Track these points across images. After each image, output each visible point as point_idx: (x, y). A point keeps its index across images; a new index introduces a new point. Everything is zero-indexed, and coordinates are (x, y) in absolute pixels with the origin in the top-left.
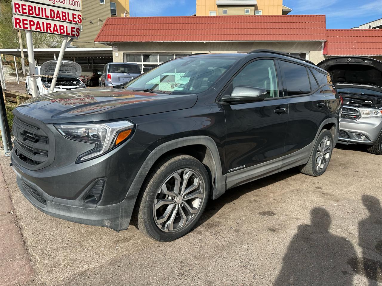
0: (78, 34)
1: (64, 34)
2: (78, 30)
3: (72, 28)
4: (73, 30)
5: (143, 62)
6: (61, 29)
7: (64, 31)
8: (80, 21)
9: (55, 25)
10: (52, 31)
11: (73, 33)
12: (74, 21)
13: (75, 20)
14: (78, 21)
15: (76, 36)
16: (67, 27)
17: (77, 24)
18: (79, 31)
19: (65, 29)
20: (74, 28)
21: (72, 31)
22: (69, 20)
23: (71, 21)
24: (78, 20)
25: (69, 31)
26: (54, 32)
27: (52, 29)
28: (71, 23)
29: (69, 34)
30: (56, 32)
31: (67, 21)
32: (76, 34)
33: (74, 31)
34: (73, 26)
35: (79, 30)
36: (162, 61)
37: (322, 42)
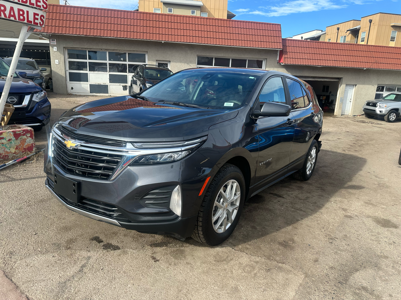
0: (42, 23)
1: (24, 20)
2: (42, 18)
3: (35, 14)
4: (36, 17)
5: (89, 59)
6: (19, 15)
7: (24, 17)
8: (45, 6)
9: (12, 9)
10: (7, 16)
11: (36, 21)
12: (37, 5)
13: (39, 4)
14: (43, 6)
15: (39, 25)
16: (28, 12)
17: (42, 9)
18: (43, 19)
19: (25, 15)
20: (38, 15)
21: (35, 19)
22: (30, 3)
23: (33, 4)
24: (43, 4)
25: (31, 18)
26: (9, 17)
27: (7, 13)
28: (32, 7)
29: (31, 22)
30: (12, 18)
31: (28, 4)
32: (40, 23)
33: (37, 19)
34: (37, 11)
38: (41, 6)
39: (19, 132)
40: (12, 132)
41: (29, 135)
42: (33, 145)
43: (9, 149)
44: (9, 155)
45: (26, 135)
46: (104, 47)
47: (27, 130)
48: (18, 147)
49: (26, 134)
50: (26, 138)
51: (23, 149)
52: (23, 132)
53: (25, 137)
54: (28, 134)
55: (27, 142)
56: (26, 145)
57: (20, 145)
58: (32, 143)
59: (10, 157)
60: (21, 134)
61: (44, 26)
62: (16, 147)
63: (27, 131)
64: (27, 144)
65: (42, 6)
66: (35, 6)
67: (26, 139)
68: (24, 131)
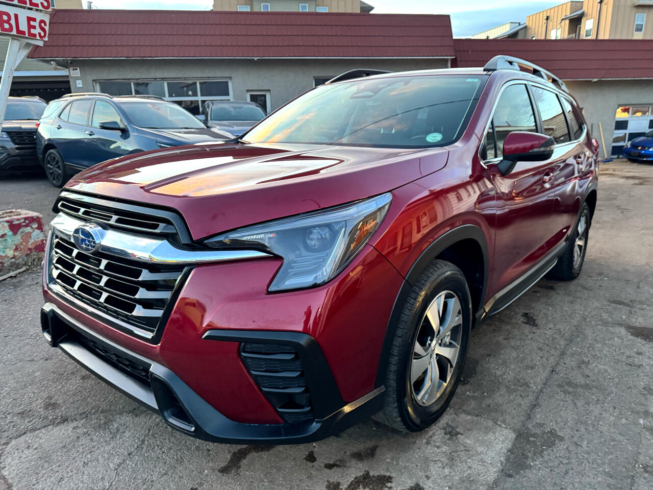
0: (42, 34)
1: (12, 31)
2: (43, 25)
3: (30, 19)
4: (32, 23)
6: (2, 21)
7: (11, 25)
8: (45, 4)
11: (33, 31)
12: (32, 3)
14: (42, 4)
15: (38, 37)
16: (16, 16)
17: (41, 11)
18: (46, 27)
19: (13, 22)
20: (34, 20)
21: (30, 27)
23: (25, 2)
25: (23, 27)
28: (24, 8)
29: (24, 33)
32: (40, 34)
33: (34, 27)
34: (32, 14)
35: (45, 25)
36: (174, 95)
37: (447, 60)
38: (38, 4)
39: (17, 222)
40: (7, 222)
41: (35, 226)
42: (44, 241)
43: (4, 252)
44: (3, 261)
45: (31, 227)
46: (159, 74)
47: (32, 218)
48: (18, 247)
49: (30, 225)
50: (31, 231)
51: (27, 249)
52: (24, 222)
53: (28, 229)
54: (34, 223)
55: (32, 237)
56: (33, 243)
57: (21, 244)
58: (41, 238)
59: (5, 265)
60: (22, 224)
61: (46, 39)
62: (14, 248)
63: (32, 220)
64: (33, 241)
65: (40, 5)
66: (28, 5)
67: (30, 233)
68: (26, 219)
